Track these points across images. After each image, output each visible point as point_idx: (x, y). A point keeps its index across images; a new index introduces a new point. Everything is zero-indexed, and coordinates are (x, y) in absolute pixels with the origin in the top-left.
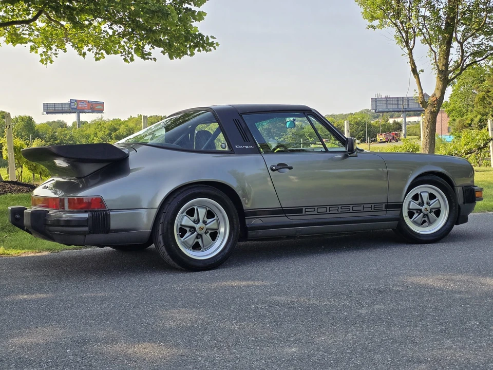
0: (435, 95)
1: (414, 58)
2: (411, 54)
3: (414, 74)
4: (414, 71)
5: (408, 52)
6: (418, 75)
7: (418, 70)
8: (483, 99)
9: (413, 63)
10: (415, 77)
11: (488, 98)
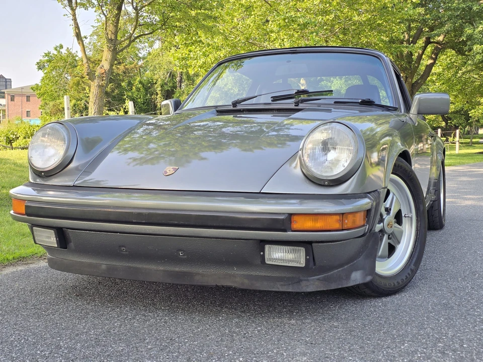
0: (103, 66)
1: (78, 21)
2: (74, 15)
3: (78, 40)
4: (78, 35)
5: (70, 11)
6: (82, 41)
7: (82, 35)
8: (78, 84)
9: (77, 27)
10: (79, 43)
11: (83, 84)
